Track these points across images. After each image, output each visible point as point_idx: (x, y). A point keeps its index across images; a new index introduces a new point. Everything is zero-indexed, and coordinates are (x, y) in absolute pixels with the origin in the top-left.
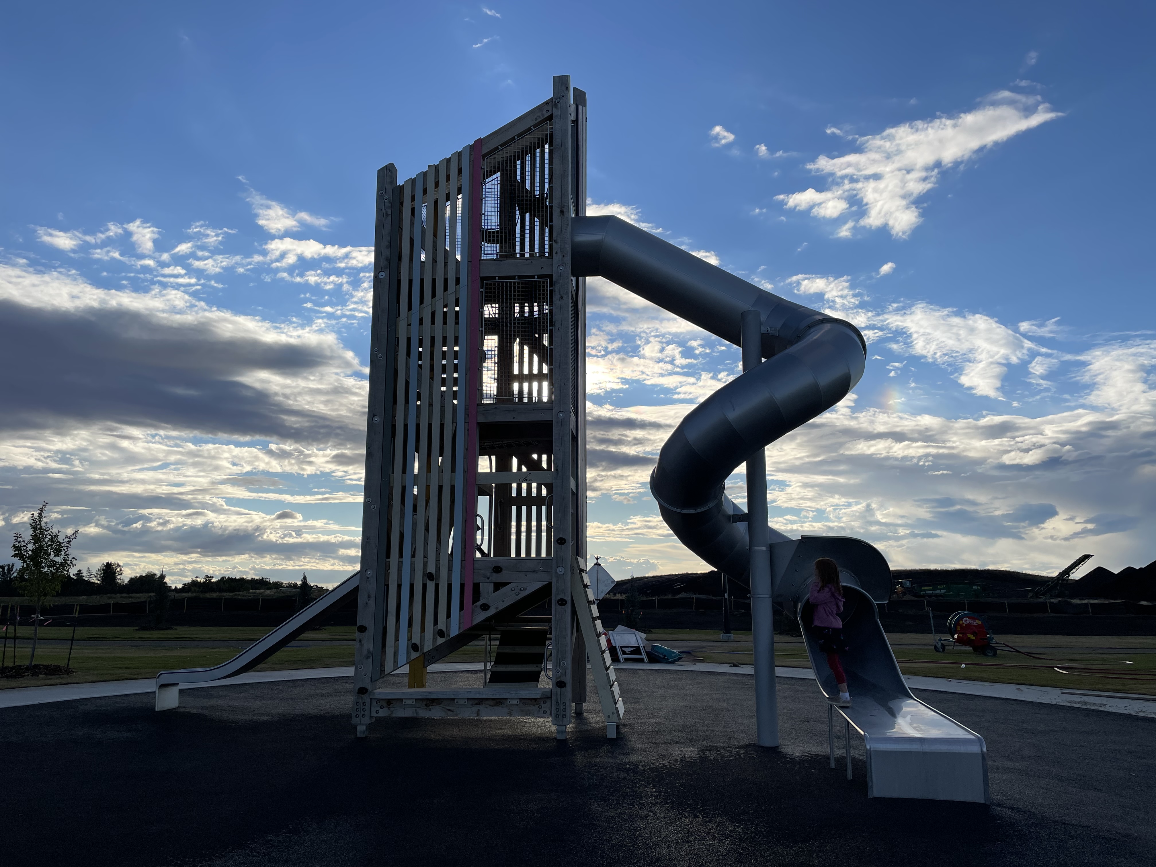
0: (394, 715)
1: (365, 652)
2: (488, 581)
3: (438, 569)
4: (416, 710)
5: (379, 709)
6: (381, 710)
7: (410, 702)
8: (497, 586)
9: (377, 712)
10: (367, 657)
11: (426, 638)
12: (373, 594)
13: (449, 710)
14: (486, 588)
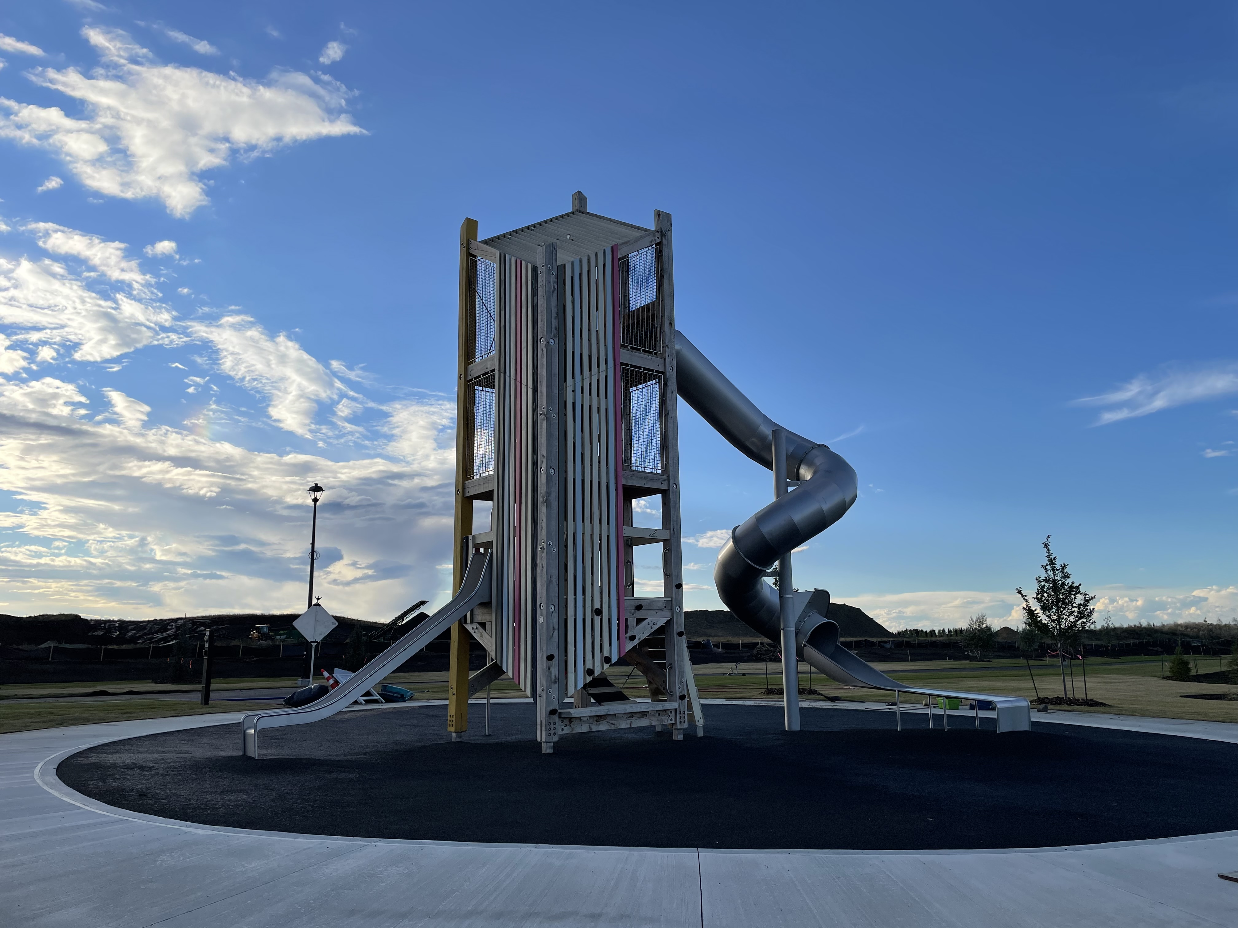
0: (574, 732)
1: (553, 678)
2: (633, 616)
3: (601, 605)
4: (589, 725)
5: (563, 727)
6: (565, 728)
7: (585, 719)
8: (639, 621)
9: (563, 730)
10: (555, 682)
11: (596, 665)
12: (557, 627)
13: (612, 723)
14: (632, 622)
